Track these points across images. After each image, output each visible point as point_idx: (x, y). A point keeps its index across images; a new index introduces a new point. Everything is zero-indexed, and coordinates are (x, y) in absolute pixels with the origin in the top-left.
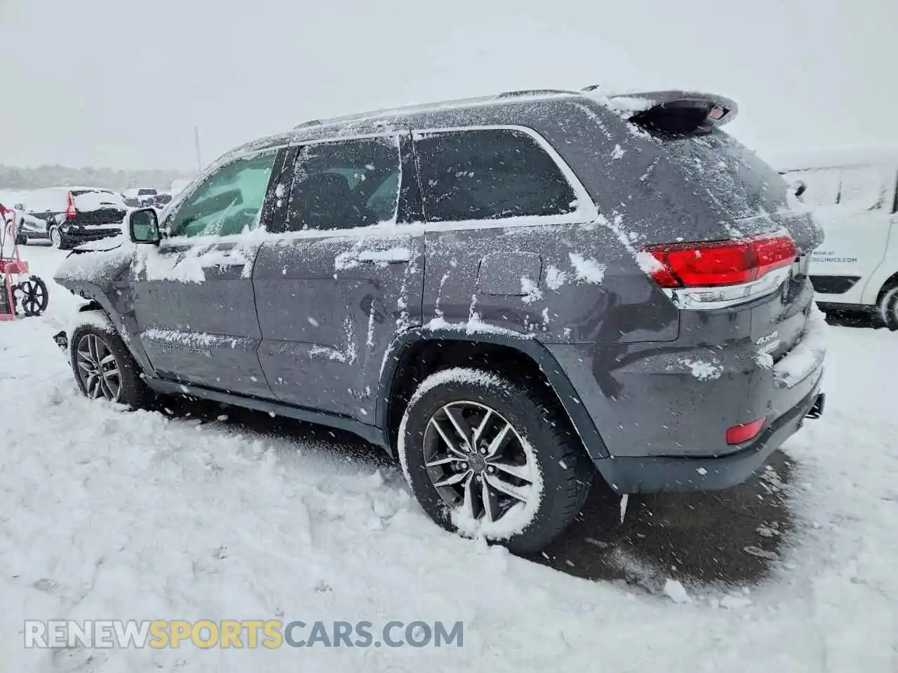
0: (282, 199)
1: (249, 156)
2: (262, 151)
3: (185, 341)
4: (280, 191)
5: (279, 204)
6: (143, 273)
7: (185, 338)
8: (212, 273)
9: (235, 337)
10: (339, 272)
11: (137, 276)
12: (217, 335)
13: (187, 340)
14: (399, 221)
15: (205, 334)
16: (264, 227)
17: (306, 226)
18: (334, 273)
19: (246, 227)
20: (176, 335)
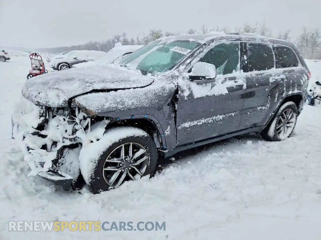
0: (247, 60)
1: (227, 43)
2: (232, 42)
3: (210, 122)
4: (245, 57)
5: (246, 62)
6: (191, 95)
7: (209, 120)
8: (230, 89)
9: (233, 112)
10: (271, 83)
11: (186, 98)
12: (224, 114)
13: (211, 120)
14: (276, 68)
15: (218, 116)
16: (242, 70)
17: (254, 70)
18: (270, 83)
19: (234, 71)
20: (203, 121)
